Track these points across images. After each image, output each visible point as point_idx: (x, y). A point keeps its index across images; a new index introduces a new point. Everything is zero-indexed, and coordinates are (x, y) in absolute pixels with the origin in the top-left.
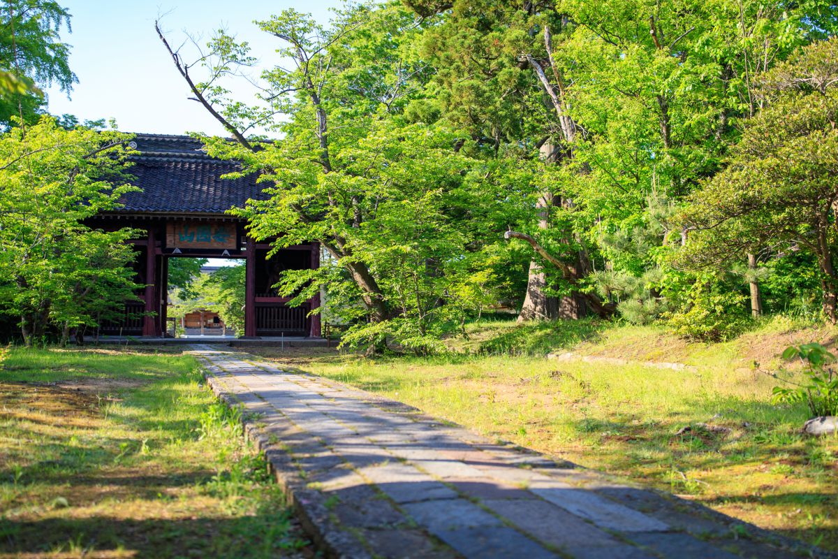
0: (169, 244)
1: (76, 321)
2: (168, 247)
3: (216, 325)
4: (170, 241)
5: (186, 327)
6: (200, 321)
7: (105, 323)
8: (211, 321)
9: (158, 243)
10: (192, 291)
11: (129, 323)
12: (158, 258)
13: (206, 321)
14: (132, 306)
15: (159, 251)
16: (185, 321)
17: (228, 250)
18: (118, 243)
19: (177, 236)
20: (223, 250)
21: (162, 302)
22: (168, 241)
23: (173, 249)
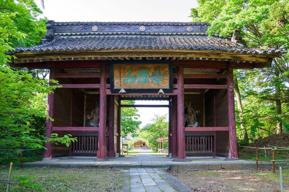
2: (115, 88)
3: (144, 146)
5: (135, 147)
6: (139, 145)
8: (142, 145)
9: (108, 85)
10: (136, 134)
13: (141, 145)
16: (135, 145)
17: (163, 90)
19: (122, 79)
20: (159, 89)
22: (115, 83)
23: (119, 90)
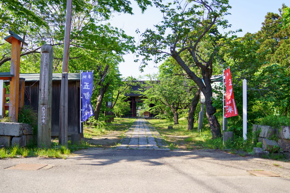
0: (136, 101)
1: (122, 115)
4: (136, 100)
6: (148, 114)
7: (126, 115)
11: (129, 115)
12: (134, 103)
14: (129, 112)
15: (134, 102)
18: (128, 103)
21: (135, 111)
